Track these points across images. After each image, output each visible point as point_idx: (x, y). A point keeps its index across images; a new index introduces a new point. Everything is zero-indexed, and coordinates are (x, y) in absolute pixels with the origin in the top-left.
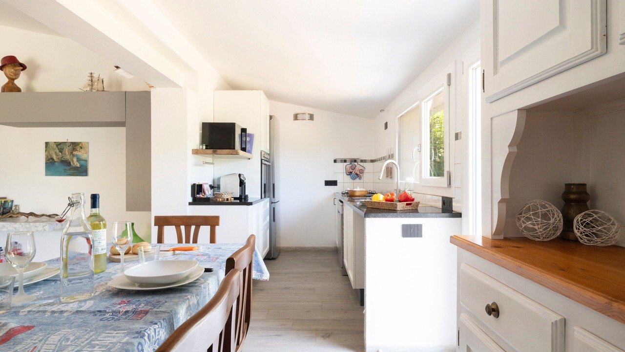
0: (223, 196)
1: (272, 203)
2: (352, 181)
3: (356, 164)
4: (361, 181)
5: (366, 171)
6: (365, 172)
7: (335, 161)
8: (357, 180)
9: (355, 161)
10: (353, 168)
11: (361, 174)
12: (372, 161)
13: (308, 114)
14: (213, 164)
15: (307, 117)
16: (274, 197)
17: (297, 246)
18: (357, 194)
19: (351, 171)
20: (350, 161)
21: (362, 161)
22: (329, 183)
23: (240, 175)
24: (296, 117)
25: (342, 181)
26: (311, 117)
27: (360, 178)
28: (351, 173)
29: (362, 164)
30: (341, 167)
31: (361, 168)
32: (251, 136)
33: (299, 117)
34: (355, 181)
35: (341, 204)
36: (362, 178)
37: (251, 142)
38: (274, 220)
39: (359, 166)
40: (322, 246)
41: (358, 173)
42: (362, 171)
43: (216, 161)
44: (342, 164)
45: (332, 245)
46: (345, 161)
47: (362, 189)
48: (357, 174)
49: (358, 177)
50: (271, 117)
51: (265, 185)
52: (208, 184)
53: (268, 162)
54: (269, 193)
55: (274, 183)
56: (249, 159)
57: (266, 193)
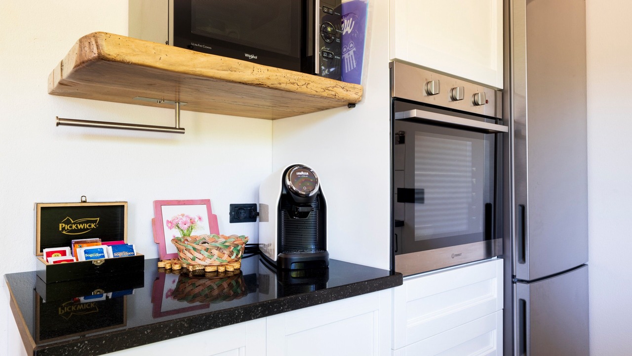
1: (516, 281)
14: (176, 130)
16: (523, 258)
32: (356, 10)
37: (357, 35)
38: (525, 350)
51: (488, 208)
52: (207, 202)
53: (496, 120)
54: (501, 240)
55: (522, 203)
56: (352, 105)
57: (493, 241)
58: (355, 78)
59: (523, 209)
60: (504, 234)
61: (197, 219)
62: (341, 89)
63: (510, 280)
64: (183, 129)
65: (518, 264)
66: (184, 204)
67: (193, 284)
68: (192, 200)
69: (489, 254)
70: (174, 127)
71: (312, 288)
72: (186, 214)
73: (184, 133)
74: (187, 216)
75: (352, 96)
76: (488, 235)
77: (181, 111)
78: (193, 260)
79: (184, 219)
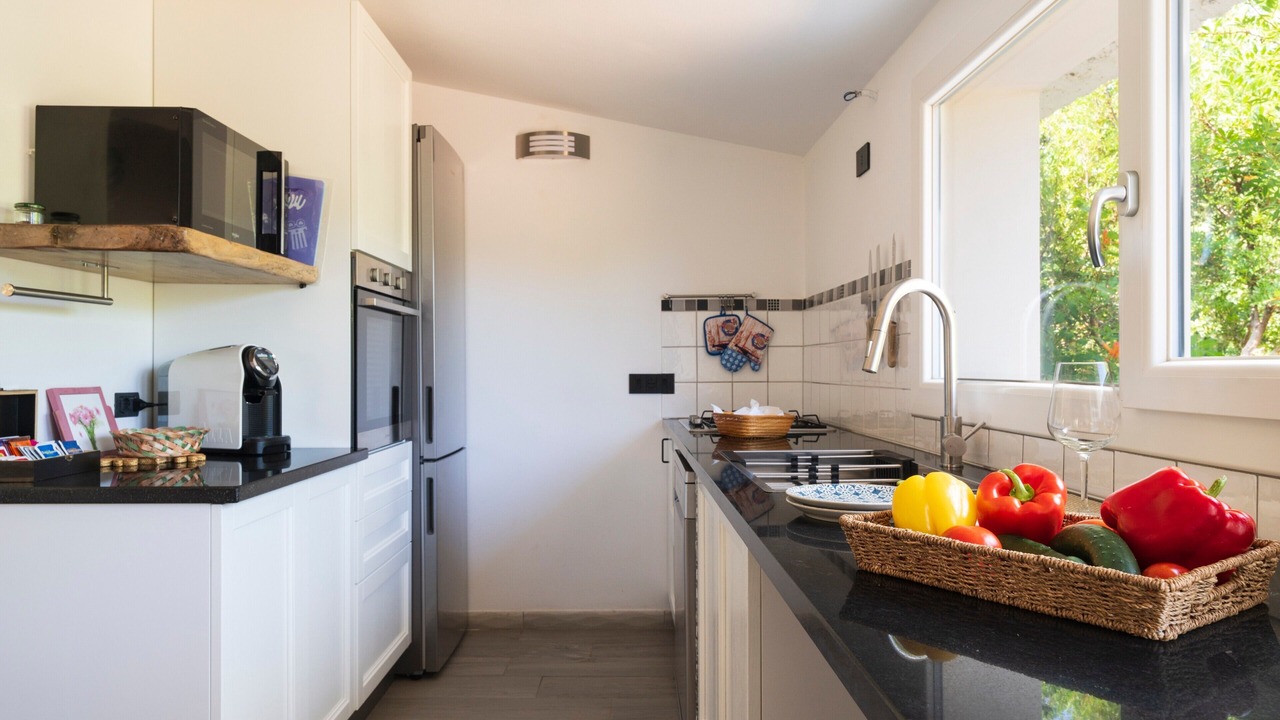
0: (145, 447)
1: (423, 461)
2: (726, 376)
3: (741, 314)
4: (761, 375)
5: (776, 340)
6: (773, 342)
7: (667, 305)
8: (746, 373)
9: (739, 304)
10: (732, 329)
11: (759, 352)
12: (799, 305)
13: (570, 134)
14: (104, 300)
15: (567, 145)
16: (430, 438)
17: (528, 610)
18: (753, 430)
19: (724, 338)
20: (719, 305)
21: (763, 305)
22: (642, 384)
23: (248, 353)
24: (525, 146)
25: (692, 376)
26: (582, 147)
27: (756, 366)
28: (724, 346)
29: (761, 315)
30: (689, 325)
31: (759, 329)
32: (309, 189)
33: (537, 144)
34: (737, 376)
35: (686, 476)
36: (764, 365)
37: (311, 216)
38: (431, 528)
39: (750, 324)
40: (619, 610)
41: (749, 346)
42: (762, 341)
43: (117, 286)
44: (692, 314)
45: (653, 608)
46: (702, 305)
47: (768, 411)
48: (744, 352)
49: (750, 360)
50: (418, 133)
51: (395, 391)
52: (97, 390)
53: (403, 302)
54: (410, 422)
55: (430, 385)
56: (302, 285)
57: (400, 424)
58: (306, 257)
59: (430, 391)
60: (412, 416)
61: (95, 413)
62: (295, 268)
63: (419, 460)
64: (111, 299)
65: (426, 444)
66: (79, 393)
67: (164, 478)
68: (82, 388)
69: (396, 438)
70: (100, 295)
71: (270, 473)
72: (84, 405)
73: (110, 304)
74: (86, 409)
75: (305, 276)
76: (395, 419)
77: (110, 277)
78: (163, 450)
79: (84, 412)
